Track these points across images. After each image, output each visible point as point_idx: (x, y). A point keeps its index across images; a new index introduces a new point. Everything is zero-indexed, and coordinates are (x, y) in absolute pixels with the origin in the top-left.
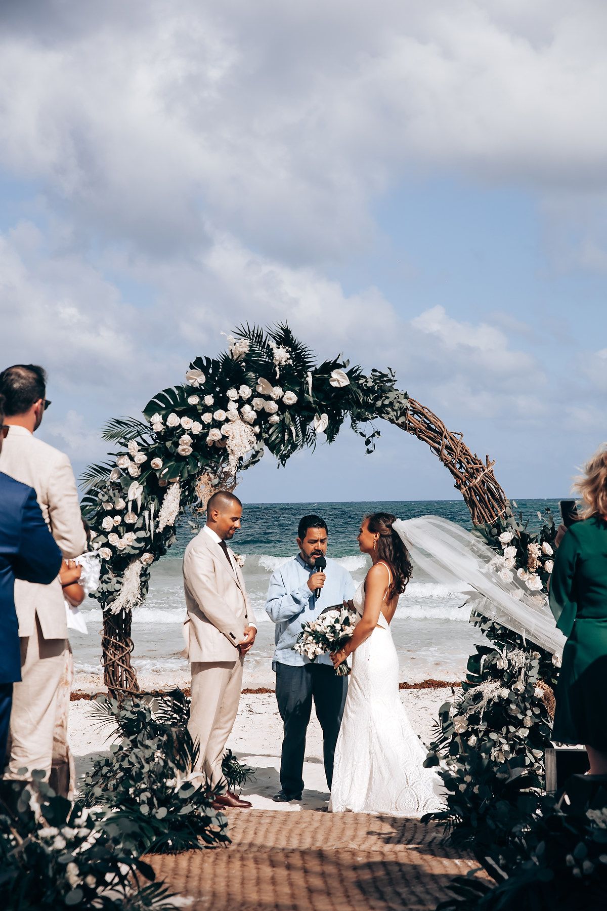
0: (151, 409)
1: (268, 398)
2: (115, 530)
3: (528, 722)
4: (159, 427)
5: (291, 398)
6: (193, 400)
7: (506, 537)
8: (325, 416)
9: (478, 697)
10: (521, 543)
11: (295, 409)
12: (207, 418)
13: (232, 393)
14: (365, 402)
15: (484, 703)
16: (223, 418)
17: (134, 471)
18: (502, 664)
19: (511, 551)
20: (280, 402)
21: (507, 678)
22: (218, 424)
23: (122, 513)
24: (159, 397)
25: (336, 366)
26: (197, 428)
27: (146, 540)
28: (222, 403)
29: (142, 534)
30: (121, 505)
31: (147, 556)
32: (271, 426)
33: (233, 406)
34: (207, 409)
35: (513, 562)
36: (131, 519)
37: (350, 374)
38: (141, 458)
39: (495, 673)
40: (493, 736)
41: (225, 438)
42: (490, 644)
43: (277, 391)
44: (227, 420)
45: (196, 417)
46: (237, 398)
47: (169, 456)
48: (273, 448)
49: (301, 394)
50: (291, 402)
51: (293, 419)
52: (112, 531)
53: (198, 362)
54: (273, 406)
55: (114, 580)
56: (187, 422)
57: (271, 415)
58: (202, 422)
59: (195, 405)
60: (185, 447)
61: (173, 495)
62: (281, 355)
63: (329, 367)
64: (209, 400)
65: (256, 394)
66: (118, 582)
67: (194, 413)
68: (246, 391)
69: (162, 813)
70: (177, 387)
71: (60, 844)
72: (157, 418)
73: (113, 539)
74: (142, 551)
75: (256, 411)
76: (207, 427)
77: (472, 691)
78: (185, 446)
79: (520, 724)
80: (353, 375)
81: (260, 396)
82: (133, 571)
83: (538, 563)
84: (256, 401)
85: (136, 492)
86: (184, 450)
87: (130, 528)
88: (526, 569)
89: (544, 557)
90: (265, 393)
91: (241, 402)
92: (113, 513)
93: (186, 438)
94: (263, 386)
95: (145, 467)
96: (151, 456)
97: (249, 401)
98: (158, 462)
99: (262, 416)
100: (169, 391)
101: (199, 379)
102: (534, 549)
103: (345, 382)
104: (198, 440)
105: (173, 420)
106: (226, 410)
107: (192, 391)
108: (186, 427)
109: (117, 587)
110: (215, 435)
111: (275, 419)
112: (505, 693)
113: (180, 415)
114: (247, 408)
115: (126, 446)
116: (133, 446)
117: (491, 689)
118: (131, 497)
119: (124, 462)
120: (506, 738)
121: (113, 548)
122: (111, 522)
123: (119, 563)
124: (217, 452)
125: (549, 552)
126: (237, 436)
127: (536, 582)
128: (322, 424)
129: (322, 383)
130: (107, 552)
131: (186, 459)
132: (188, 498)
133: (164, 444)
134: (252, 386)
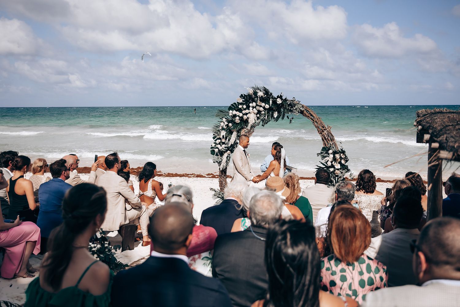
0: (229, 109)
1: (261, 106)
2: (219, 144)
4: (230, 114)
5: (267, 106)
6: (240, 107)
7: (331, 151)
8: (277, 112)
10: (334, 153)
11: (268, 110)
12: (244, 112)
13: (251, 105)
14: (288, 109)
16: (248, 112)
17: (224, 127)
19: (332, 156)
20: (264, 108)
22: (246, 114)
23: (221, 139)
24: (231, 105)
25: (279, 97)
26: (241, 115)
27: (228, 147)
28: (248, 107)
29: (226, 146)
31: (229, 152)
32: (262, 114)
33: (251, 108)
34: (245, 109)
35: (332, 160)
36: (223, 141)
37: (283, 100)
38: (226, 123)
41: (248, 118)
43: (263, 104)
44: (249, 113)
46: (252, 106)
47: (233, 123)
49: (270, 105)
50: (267, 108)
51: (268, 113)
52: (218, 144)
53: (242, 95)
54: (262, 109)
55: (220, 158)
56: (238, 113)
57: (261, 111)
58: (242, 113)
59: (241, 108)
60: (237, 120)
62: (260, 94)
64: (245, 107)
66: (221, 159)
67: (240, 110)
68: (254, 104)
70: (237, 102)
72: (231, 111)
73: (219, 146)
74: (227, 151)
75: (257, 110)
76: (244, 114)
81: (258, 106)
82: (226, 155)
83: (339, 160)
84: (257, 107)
86: (237, 121)
87: (224, 143)
88: (336, 162)
89: (341, 158)
90: (259, 105)
91: (253, 107)
92: (219, 139)
93: (238, 118)
94: (259, 102)
95: (227, 125)
96: (229, 122)
97: (255, 107)
98: (230, 124)
99: (259, 112)
100: (235, 103)
101: (242, 100)
102: (338, 156)
103: (281, 102)
104: (241, 119)
105: (235, 112)
106: (249, 109)
107: (241, 104)
108: (237, 114)
109: (221, 160)
110: (245, 117)
113: (236, 111)
114: (254, 109)
115: (222, 119)
116: (224, 120)
118: (222, 134)
121: (219, 149)
122: (218, 141)
123: (221, 153)
124: (246, 122)
125: (343, 157)
126: (252, 118)
127: (338, 166)
128: (276, 115)
129: (275, 102)
130: (217, 151)
131: (238, 124)
132: (238, 134)
133: (232, 119)
134: (256, 102)
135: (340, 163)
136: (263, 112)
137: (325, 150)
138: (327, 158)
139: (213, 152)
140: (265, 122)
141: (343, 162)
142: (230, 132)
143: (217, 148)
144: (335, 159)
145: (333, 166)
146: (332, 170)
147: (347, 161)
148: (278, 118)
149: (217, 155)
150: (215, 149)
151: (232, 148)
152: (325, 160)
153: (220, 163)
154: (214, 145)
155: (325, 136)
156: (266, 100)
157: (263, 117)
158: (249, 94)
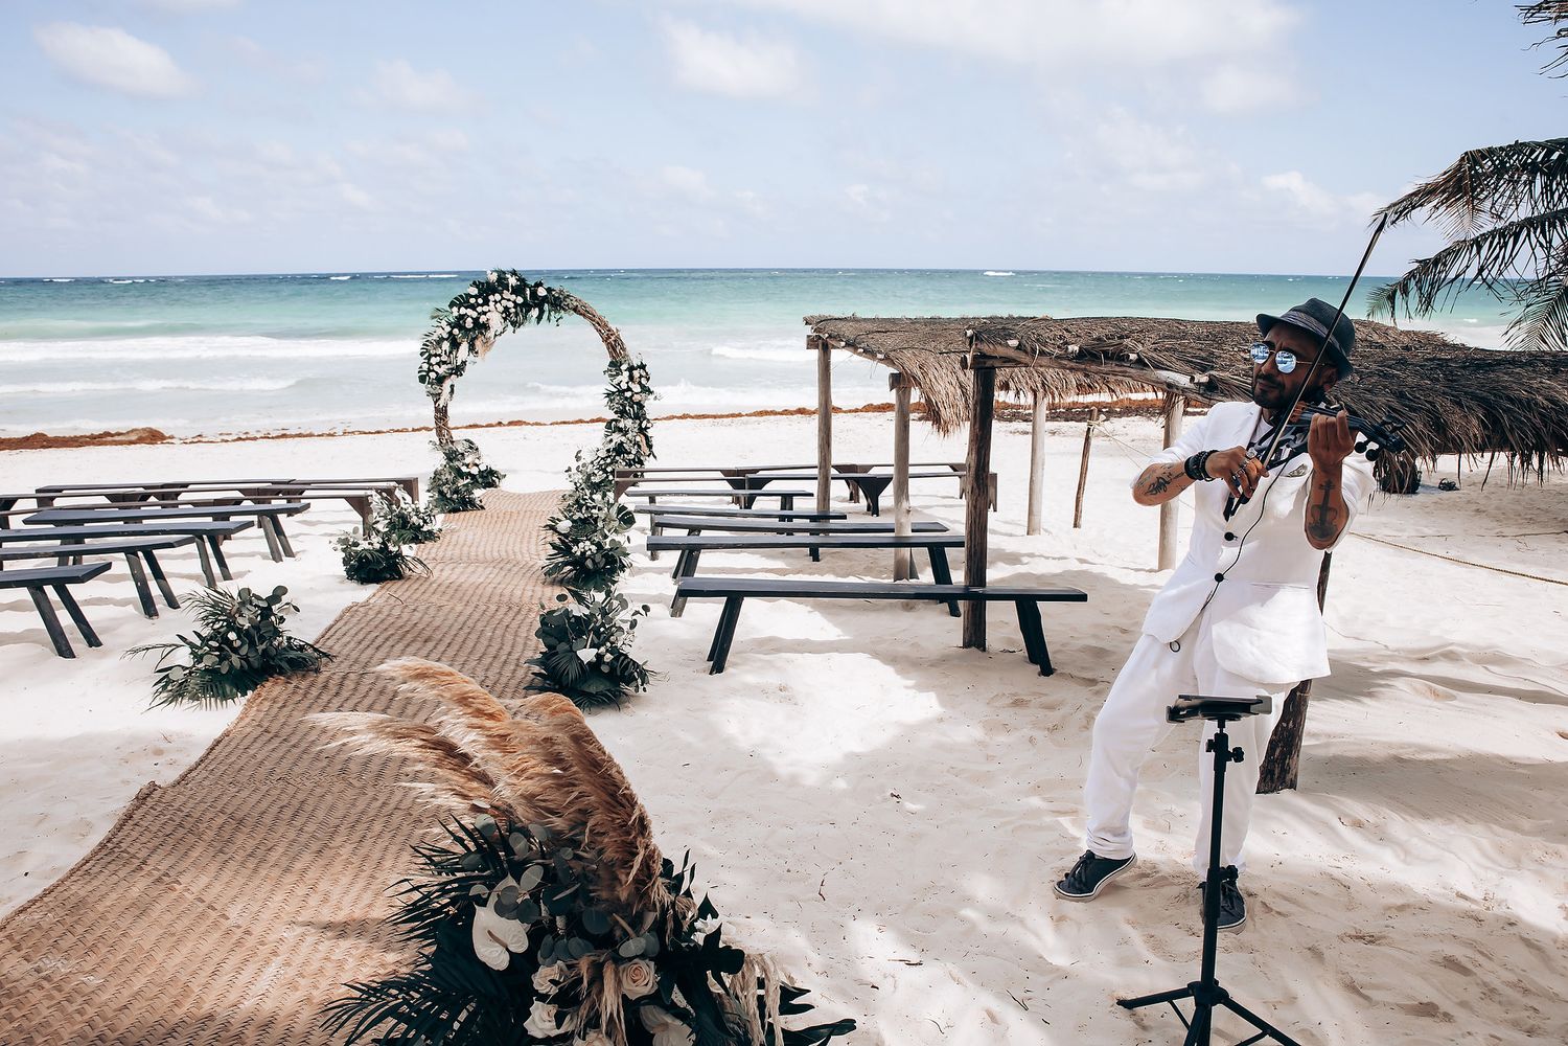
0: (452, 305)
1: (509, 300)
2: (438, 364)
3: (634, 452)
4: (457, 314)
5: (520, 300)
6: (472, 301)
7: (624, 367)
8: (537, 309)
9: (611, 441)
10: (631, 369)
11: (522, 305)
12: (479, 309)
13: (491, 298)
15: (613, 444)
16: (487, 310)
17: (445, 336)
18: (621, 425)
19: (627, 373)
20: (514, 302)
21: (623, 431)
22: (485, 313)
23: (440, 356)
24: (456, 298)
25: (540, 284)
26: (475, 315)
27: (452, 369)
28: (486, 302)
29: (450, 366)
30: (439, 352)
31: (453, 376)
32: (511, 314)
33: (492, 304)
34: (479, 305)
35: (627, 379)
36: (444, 358)
37: (549, 290)
38: (448, 329)
39: (620, 430)
40: (617, 458)
41: (488, 320)
42: (616, 417)
43: (513, 297)
44: (489, 311)
45: (474, 309)
46: (493, 300)
47: (462, 328)
48: (514, 324)
49: (525, 298)
50: (520, 302)
51: (522, 311)
52: (435, 365)
53: (474, 283)
54: (511, 305)
55: (438, 387)
56: (469, 312)
57: (510, 308)
58: (477, 312)
59: (473, 303)
61: (464, 347)
62: (512, 281)
64: (480, 301)
65: (503, 298)
66: (439, 389)
67: (473, 307)
68: (498, 297)
69: (455, 496)
70: (466, 294)
71: (410, 510)
72: (455, 309)
73: (436, 368)
74: (451, 374)
75: (503, 306)
76: (479, 314)
77: (609, 438)
78: (469, 324)
79: (630, 453)
81: (505, 299)
82: (448, 383)
83: (638, 379)
84: (503, 302)
85: (446, 346)
87: (444, 363)
88: (633, 382)
89: (641, 376)
90: (507, 298)
91: (496, 302)
92: (436, 355)
93: (469, 320)
94: (506, 294)
95: (450, 333)
96: (453, 328)
97: (499, 302)
98: (456, 331)
99: (506, 309)
100: (461, 296)
101: (474, 291)
102: (636, 373)
103: (545, 293)
104: (476, 321)
105: (463, 311)
106: (489, 306)
107: (472, 296)
108: (469, 314)
109: (439, 391)
110: (483, 319)
111: (513, 310)
112: (623, 439)
113: (466, 308)
114: (499, 305)
115: (440, 323)
116: (444, 323)
117: (617, 438)
118: (444, 349)
119: (440, 330)
120: (624, 460)
121: (437, 373)
122: (434, 360)
123: (440, 380)
124: (486, 327)
125: (644, 374)
126: (495, 319)
127: (636, 388)
128: (535, 312)
129: (534, 294)
130: (433, 375)
131: (470, 330)
132: (472, 348)
133: (459, 322)
134: (501, 294)
135: (640, 383)
136: (514, 310)
137: (615, 365)
138: (619, 378)
139: (422, 379)
141: (643, 381)
142: (455, 345)
143: (433, 371)
144: (631, 378)
145: (629, 389)
146: (628, 394)
147: (648, 379)
148: (539, 318)
149: (432, 384)
150: (429, 371)
151: (458, 370)
152: (616, 382)
153: (437, 397)
154: (425, 367)
155: (614, 345)
156: (517, 291)
157: (514, 318)
158: (488, 283)
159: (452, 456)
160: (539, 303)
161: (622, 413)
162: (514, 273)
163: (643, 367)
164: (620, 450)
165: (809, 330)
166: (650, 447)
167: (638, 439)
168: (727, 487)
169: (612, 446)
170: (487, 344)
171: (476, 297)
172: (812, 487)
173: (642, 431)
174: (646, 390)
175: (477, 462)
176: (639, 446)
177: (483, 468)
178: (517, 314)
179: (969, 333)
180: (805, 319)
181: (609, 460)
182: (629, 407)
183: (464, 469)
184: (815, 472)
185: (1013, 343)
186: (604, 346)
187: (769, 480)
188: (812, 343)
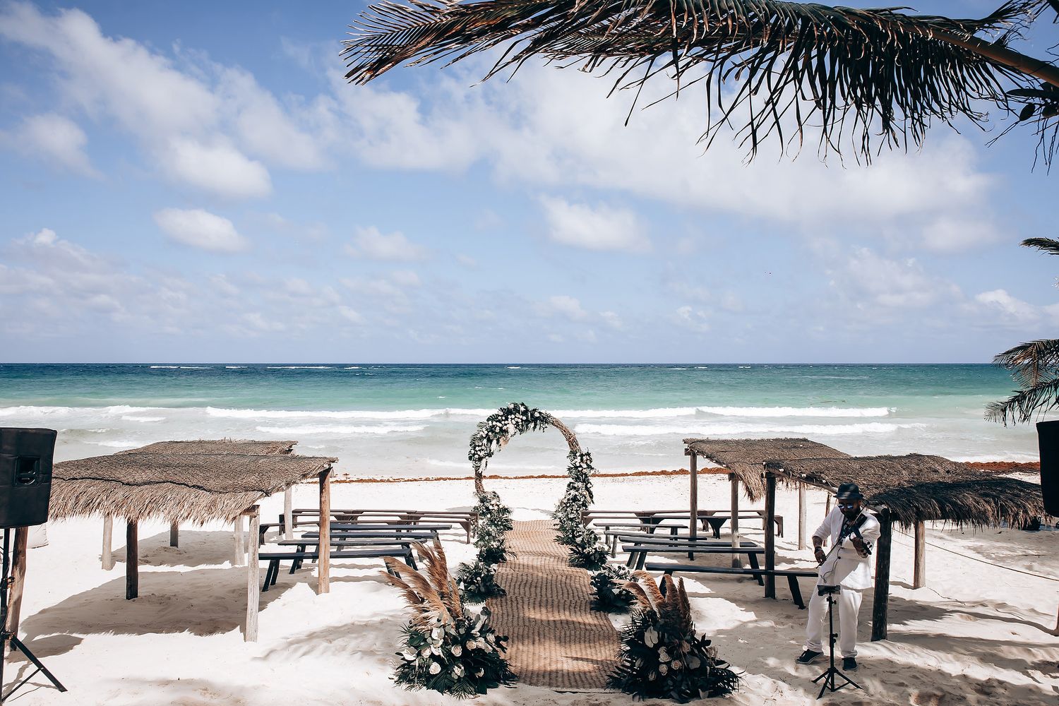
0: (488, 420)
1: (519, 418)
2: (479, 450)
3: (582, 500)
4: (490, 425)
5: (524, 418)
6: (500, 418)
7: (578, 454)
8: (533, 423)
9: (570, 494)
10: (582, 456)
11: (525, 421)
12: (503, 423)
13: (509, 417)
14: (543, 420)
17: (484, 436)
18: (576, 486)
19: (579, 458)
20: (522, 419)
21: (577, 489)
22: (506, 425)
23: (481, 446)
24: (490, 416)
26: (500, 425)
27: (487, 454)
28: (507, 419)
29: (486, 452)
30: (481, 444)
32: (519, 425)
33: (510, 420)
34: (503, 420)
35: (579, 461)
36: (483, 447)
38: (486, 432)
39: (575, 488)
40: (573, 503)
41: (507, 428)
42: (573, 481)
43: (521, 417)
44: (508, 424)
45: (500, 423)
47: (493, 432)
49: (527, 417)
51: (525, 424)
53: (501, 409)
54: (520, 420)
55: (478, 463)
56: (498, 424)
61: (495, 442)
62: (522, 409)
63: (535, 410)
64: (504, 418)
65: (516, 417)
67: (500, 421)
68: (513, 416)
70: (495, 414)
72: (490, 422)
73: (479, 453)
74: (486, 456)
76: (503, 425)
77: (568, 493)
78: (498, 430)
79: (580, 501)
80: (540, 413)
82: (484, 461)
84: (516, 419)
85: (485, 441)
87: (483, 450)
88: (583, 463)
89: (587, 460)
91: (512, 419)
92: (479, 446)
93: (498, 428)
94: (517, 415)
95: (487, 435)
96: (489, 432)
97: (514, 419)
98: (490, 434)
99: (517, 422)
100: (493, 415)
101: (501, 413)
102: (585, 458)
103: (538, 415)
104: (501, 428)
105: (494, 423)
106: (508, 421)
107: (499, 416)
109: (479, 465)
110: (505, 428)
111: (520, 423)
112: (577, 493)
113: (496, 422)
114: (513, 421)
115: (482, 429)
116: (484, 429)
117: (573, 492)
118: (483, 442)
119: (481, 433)
120: (577, 505)
121: (479, 455)
122: (477, 448)
123: (480, 459)
124: (506, 431)
125: (589, 459)
126: (511, 428)
127: (585, 466)
128: (532, 425)
129: (532, 415)
130: (476, 456)
131: (497, 433)
132: (498, 442)
133: (492, 429)
134: (515, 414)
135: (586, 463)
137: (573, 453)
138: (576, 460)
139: (470, 458)
140: (521, 431)
141: (588, 462)
142: (490, 441)
143: (477, 454)
144: (582, 460)
145: (580, 466)
146: (580, 469)
147: (591, 462)
148: (535, 428)
149: (475, 461)
150: (474, 454)
151: (490, 455)
152: (574, 462)
153: (477, 468)
154: (473, 452)
155: (572, 442)
156: (525, 413)
157: (521, 428)
158: (508, 408)
159: (483, 500)
160: (535, 420)
161: (577, 479)
162: (523, 404)
163: (588, 454)
164: (575, 499)
165: (686, 446)
166: (591, 497)
167: (585, 493)
168: (638, 522)
169: (571, 496)
170: (506, 441)
171: (502, 416)
172: (687, 523)
173: (587, 489)
174: (589, 467)
175: (498, 503)
176: (586, 498)
177: (501, 507)
178: (522, 425)
179: (764, 463)
180: (684, 440)
181: (568, 505)
182: (580, 475)
183: (491, 507)
184: (689, 514)
185: (782, 470)
186: (567, 443)
187: (662, 519)
188: (687, 452)
